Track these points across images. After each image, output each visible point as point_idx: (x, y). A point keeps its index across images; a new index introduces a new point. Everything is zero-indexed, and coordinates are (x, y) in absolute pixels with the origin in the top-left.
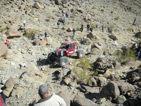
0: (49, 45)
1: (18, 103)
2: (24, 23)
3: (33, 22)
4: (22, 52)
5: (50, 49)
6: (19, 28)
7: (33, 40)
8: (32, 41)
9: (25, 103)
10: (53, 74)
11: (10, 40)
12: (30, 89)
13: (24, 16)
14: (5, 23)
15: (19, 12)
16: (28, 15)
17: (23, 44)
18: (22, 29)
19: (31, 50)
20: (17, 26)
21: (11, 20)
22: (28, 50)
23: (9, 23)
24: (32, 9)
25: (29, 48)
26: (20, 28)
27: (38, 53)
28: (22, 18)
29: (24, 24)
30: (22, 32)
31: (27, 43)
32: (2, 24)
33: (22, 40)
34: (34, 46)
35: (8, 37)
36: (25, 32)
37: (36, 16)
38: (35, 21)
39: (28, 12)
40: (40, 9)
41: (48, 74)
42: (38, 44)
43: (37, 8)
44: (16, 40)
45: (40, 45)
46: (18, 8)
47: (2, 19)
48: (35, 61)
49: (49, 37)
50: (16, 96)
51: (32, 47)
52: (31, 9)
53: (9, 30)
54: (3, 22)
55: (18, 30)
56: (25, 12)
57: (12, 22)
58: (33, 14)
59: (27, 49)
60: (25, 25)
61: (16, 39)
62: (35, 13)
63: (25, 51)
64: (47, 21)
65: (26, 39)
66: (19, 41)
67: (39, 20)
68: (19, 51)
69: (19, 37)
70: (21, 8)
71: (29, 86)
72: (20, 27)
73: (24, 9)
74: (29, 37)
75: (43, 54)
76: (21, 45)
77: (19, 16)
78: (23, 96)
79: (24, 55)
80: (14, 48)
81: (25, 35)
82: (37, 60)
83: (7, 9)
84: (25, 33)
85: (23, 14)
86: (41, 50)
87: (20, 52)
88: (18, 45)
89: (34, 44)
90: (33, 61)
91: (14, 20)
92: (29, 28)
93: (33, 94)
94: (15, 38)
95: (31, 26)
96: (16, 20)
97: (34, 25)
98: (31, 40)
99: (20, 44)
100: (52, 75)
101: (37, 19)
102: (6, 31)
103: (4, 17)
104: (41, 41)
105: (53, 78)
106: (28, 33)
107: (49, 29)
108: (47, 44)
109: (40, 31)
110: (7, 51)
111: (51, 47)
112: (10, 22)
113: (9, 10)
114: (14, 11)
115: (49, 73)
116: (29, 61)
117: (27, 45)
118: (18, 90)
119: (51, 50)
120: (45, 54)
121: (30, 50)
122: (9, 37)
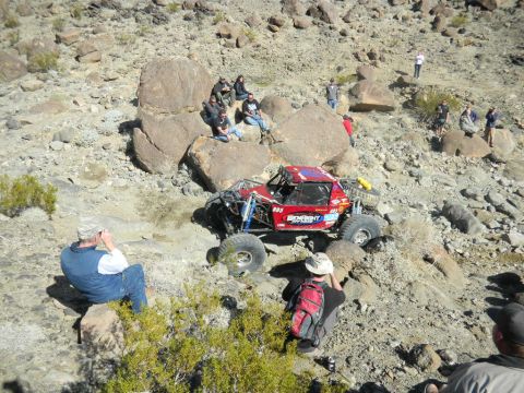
0: (498, 162)
1: (360, 325)
2: (419, 62)
3: (454, 63)
4: (389, 165)
5: (497, 178)
6: (396, 79)
7: (434, 128)
8: (431, 134)
9: (383, 339)
10: (491, 279)
11: (357, 117)
12: (403, 298)
13: (426, 35)
14: (357, 56)
15: (409, 22)
16: (438, 35)
17: (397, 140)
18: (407, 85)
19: (418, 167)
20: (389, 70)
21: (377, 51)
22: (410, 163)
23: (367, 58)
24: (460, 10)
25: (413, 156)
26: (400, 79)
27: (445, 181)
28: (416, 45)
29: (418, 67)
30: (402, 94)
31: (411, 138)
32: (346, 61)
33: (395, 124)
34: (435, 155)
35: (354, 104)
36: (414, 95)
37: (472, 39)
38: (460, 59)
39: (445, 22)
40: (497, 11)
41: (471, 275)
42: (450, 147)
43: (484, 8)
44: (377, 121)
45: (458, 153)
46: (410, 6)
47: (351, 42)
48: (425, 208)
49: (505, 132)
50: (356, 302)
51: (428, 154)
52: (456, 13)
53: (362, 83)
54: (349, 53)
55: (392, 87)
56: (432, 23)
57: (378, 57)
58: (460, 32)
59: (407, 158)
60: (421, 70)
61: (378, 115)
62: (472, 27)
63: (399, 166)
64: (514, 62)
65: (409, 120)
66: (385, 125)
67: (477, 57)
68: (380, 159)
69: (386, 109)
70: (422, 9)
71: (399, 286)
72: (399, 75)
73: (431, 13)
74: (421, 118)
75: (463, 192)
76: (389, 140)
77: (406, 37)
78: (377, 312)
79: (393, 178)
80: (364, 146)
81: (409, 107)
82: (433, 205)
83: (375, 9)
84: (413, 102)
85: (421, 31)
86: (459, 173)
87: (382, 163)
88: (379, 138)
89: (437, 146)
90: (421, 206)
91: (387, 49)
92: (432, 83)
93: (409, 319)
94: (373, 112)
95: (442, 77)
96: (392, 49)
97: (454, 75)
98: (429, 128)
99: (387, 135)
100: (487, 283)
101: (472, 50)
102: (353, 84)
103: (356, 38)
104: (465, 141)
105: (491, 294)
106: (424, 102)
107: (513, 96)
108: (490, 158)
109: (471, 99)
110: (345, 151)
111: (506, 171)
112: (371, 56)
113: (377, 15)
114: (395, 17)
115: (474, 270)
116: (404, 201)
117: (410, 143)
118: (364, 286)
119: (500, 182)
120: (469, 191)
121: (416, 162)
122: (358, 105)
